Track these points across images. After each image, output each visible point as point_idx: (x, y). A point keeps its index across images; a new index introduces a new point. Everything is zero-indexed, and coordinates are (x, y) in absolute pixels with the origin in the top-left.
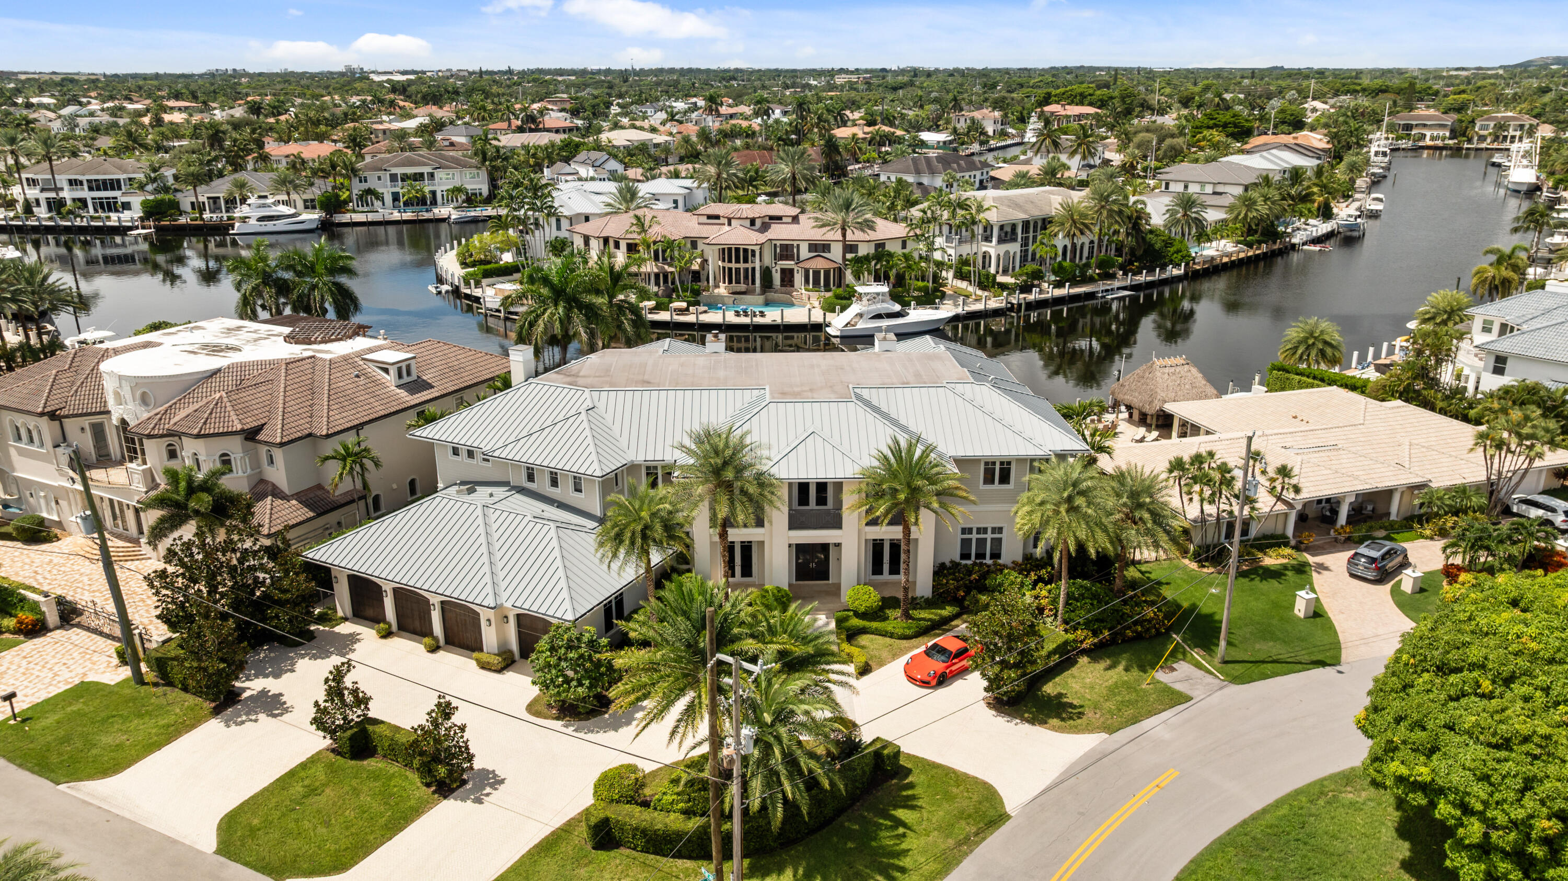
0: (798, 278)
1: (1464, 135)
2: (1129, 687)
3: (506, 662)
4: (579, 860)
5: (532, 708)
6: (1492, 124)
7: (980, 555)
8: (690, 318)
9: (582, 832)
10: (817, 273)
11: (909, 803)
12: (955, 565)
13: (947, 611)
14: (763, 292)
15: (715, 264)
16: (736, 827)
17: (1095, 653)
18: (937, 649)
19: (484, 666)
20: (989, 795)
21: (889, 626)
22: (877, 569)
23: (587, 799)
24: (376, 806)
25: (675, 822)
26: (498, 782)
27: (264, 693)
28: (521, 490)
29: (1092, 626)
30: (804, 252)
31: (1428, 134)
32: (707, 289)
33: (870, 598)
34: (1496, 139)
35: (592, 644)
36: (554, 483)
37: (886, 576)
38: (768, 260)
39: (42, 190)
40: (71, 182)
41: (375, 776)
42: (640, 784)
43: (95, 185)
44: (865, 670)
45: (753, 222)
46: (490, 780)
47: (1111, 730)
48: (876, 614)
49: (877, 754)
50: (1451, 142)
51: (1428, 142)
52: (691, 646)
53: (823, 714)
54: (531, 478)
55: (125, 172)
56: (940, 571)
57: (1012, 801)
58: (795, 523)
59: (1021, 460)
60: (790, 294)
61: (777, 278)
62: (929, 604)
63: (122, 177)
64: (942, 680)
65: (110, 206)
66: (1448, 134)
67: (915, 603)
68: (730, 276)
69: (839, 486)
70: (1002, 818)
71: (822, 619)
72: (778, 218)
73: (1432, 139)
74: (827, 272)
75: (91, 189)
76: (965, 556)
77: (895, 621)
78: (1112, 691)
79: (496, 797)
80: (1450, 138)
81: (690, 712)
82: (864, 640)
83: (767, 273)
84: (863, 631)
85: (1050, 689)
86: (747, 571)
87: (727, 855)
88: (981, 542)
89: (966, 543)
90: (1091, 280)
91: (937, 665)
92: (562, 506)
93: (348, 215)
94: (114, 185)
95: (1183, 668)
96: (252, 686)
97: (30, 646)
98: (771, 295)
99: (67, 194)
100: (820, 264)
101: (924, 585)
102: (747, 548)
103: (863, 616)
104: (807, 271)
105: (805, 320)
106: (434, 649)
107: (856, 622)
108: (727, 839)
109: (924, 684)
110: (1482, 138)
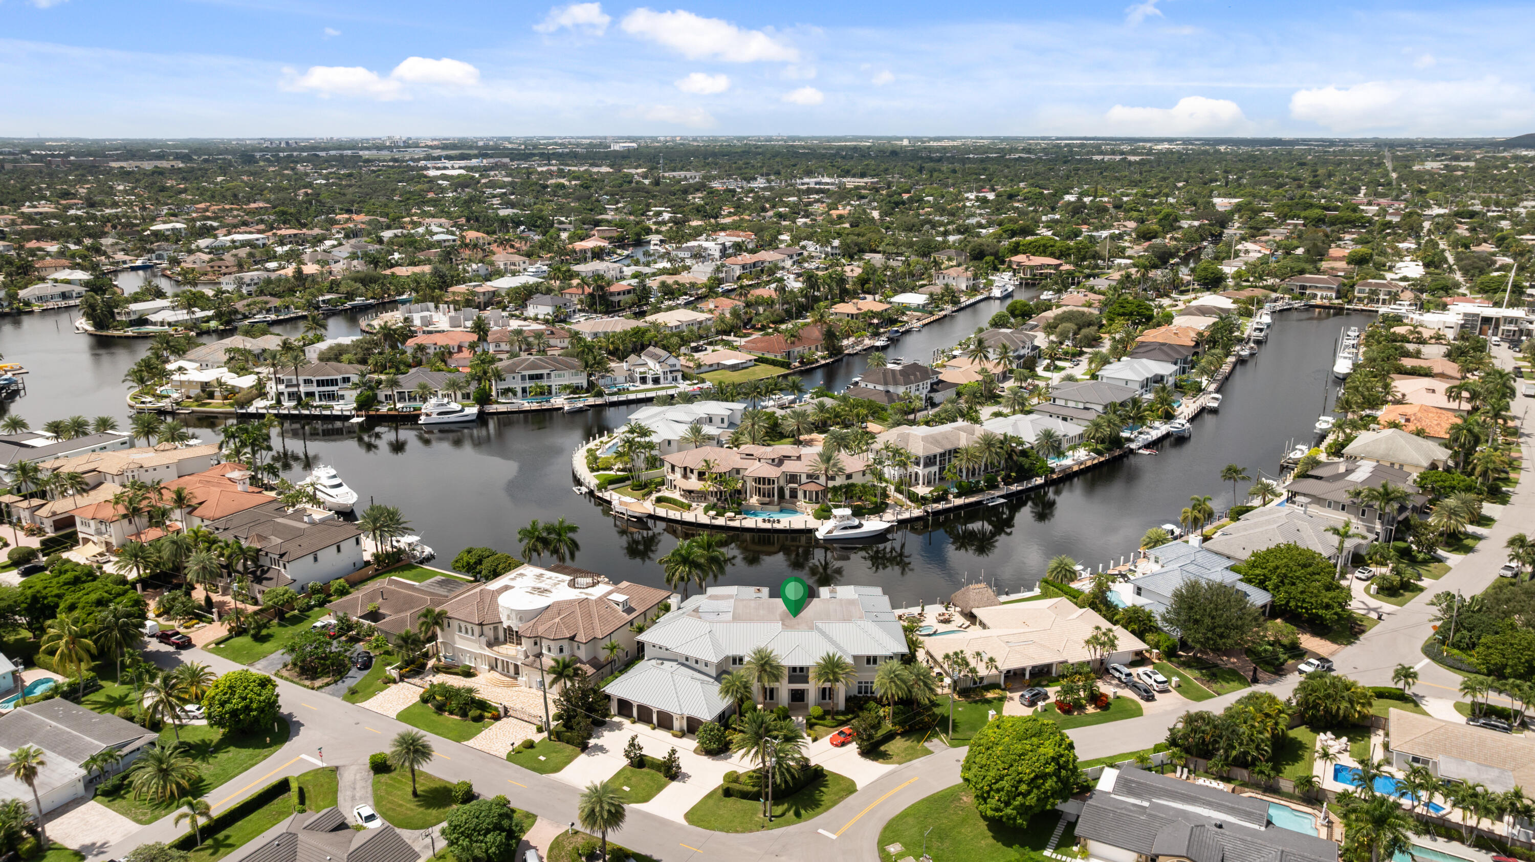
0: (800, 494)
1: (1346, 297)
2: (912, 748)
3: (682, 734)
4: (720, 800)
5: (695, 751)
6: (1367, 289)
7: (866, 692)
8: (736, 524)
9: (720, 791)
10: (811, 492)
11: (825, 786)
12: (855, 696)
13: (850, 716)
14: (779, 504)
15: (750, 484)
16: (770, 789)
17: (903, 734)
18: (841, 733)
19: (675, 735)
20: (853, 784)
21: (826, 722)
22: (824, 698)
23: (721, 782)
24: (651, 784)
25: (750, 788)
26: (689, 777)
27: (596, 745)
28: (683, 665)
29: (901, 723)
30: (804, 479)
31: (1319, 294)
32: (745, 499)
33: (818, 711)
34: (1371, 301)
35: (718, 730)
36: (697, 662)
37: (827, 700)
38: (782, 482)
39: (287, 386)
40: (305, 381)
41: (648, 774)
42: (738, 777)
43: (320, 383)
44: (815, 740)
45: (773, 460)
46: (685, 777)
47: (900, 763)
48: (822, 718)
49: (816, 770)
50: (1336, 301)
51: (1318, 302)
52: (757, 733)
53: (797, 756)
54: (687, 659)
55: (341, 373)
56: (848, 699)
57: (858, 787)
58: (790, 682)
59: (881, 657)
60: (794, 503)
61: (787, 493)
62: (843, 713)
63: (339, 377)
64: (843, 744)
65: (331, 396)
66: (1334, 296)
67: (838, 713)
68: (759, 491)
69: (808, 668)
70: (856, 790)
71: (800, 719)
72: (788, 457)
73: (1322, 298)
74: (817, 493)
75: (318, 385)
76: (860, 692)
77: (829, 720)
78: (906, 749)
79: (689, 781)
80: (1337, 298)
81: (757, 753)
82: (817, 727)
83: (781, 490)
84: (816, 724)
85: (882, 748)
86: (772, 698)
87: (767, 799)
88: (866, 687)
89: (860, 688)
90: (981, 491)
91: (842, 738)
92: (700, 672)
93: (495, 406)
94: (334, 382)
95: (936, 741)
96: (592, 742)
97: (498, 723)
98: (784, 505)
99: (303, 389)
100: (812, 487)
101: (841, 704)
102: (772, 690)
103: (817, 718)
104: (805, 492)
105: (802, 526)
106: (654, 729)
107: (814, 721)
108: (767, 794)
109: (836, 746)
110: (1360, 300)
